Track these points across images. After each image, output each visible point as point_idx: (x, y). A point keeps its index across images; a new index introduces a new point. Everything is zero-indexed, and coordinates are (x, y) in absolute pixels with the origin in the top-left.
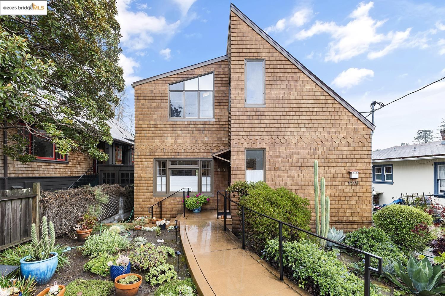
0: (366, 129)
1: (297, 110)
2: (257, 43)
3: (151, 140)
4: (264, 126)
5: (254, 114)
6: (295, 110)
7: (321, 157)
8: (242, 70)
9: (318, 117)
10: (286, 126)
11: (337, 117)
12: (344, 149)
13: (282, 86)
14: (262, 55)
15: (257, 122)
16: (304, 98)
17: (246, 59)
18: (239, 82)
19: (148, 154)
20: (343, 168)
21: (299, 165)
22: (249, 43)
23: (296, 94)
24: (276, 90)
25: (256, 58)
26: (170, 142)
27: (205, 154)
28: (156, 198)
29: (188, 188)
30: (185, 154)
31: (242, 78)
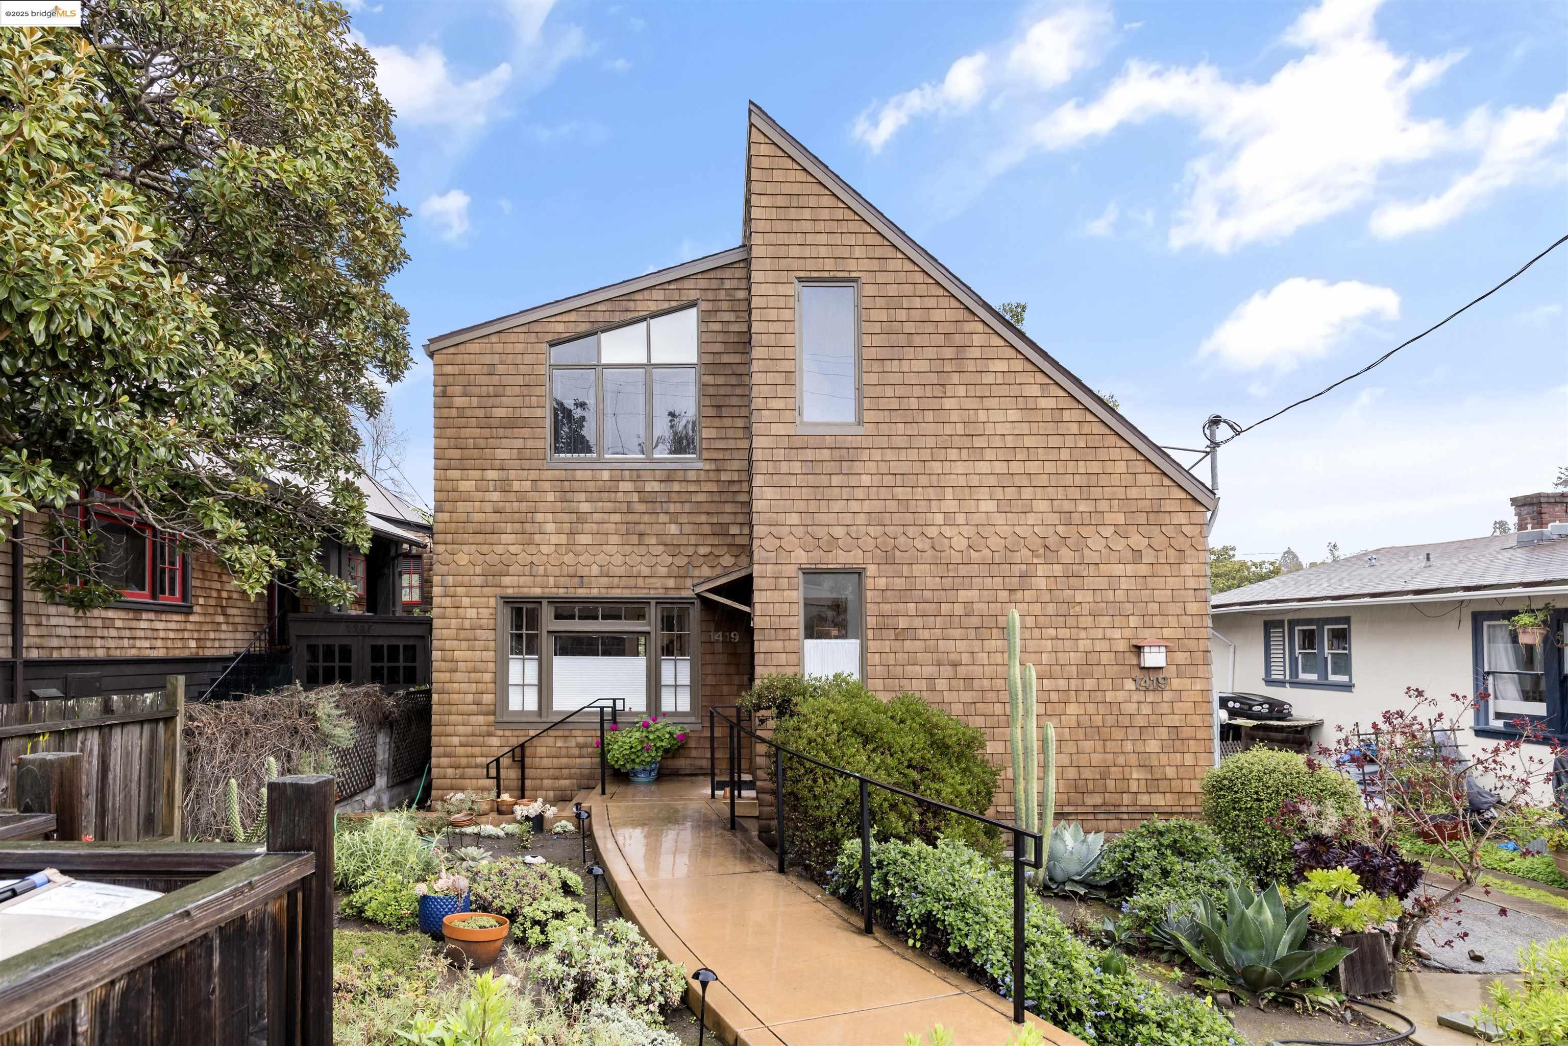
0: (1190, 506)
1: (966, 442)
2: (834, 226)
3: (486, 532)
4: (859, 493)
5: (826, 454)
6: (957, 441)
7: (1046, 597)
8: (786, 315)
9: (1033, 467)
10: (931, 493)
11: (1095, 467)
12: (1118, 569)
13: (917, 366)
14: (852, 265)
15: (836, 480)
16: (988, 403)
17: (800, 280)
18: (777, 353)
19: (478, 580)
20: (1117, 634)
21: (975, 621)
22: (807, 226)
23: (961, 390)
24: (896, 378)
25: (832, 274)
26: (554, 539)
27: (671, 583)
28: (507, 733)
29: (614, 700)
30: (604, 581)
31: (787, 339)
